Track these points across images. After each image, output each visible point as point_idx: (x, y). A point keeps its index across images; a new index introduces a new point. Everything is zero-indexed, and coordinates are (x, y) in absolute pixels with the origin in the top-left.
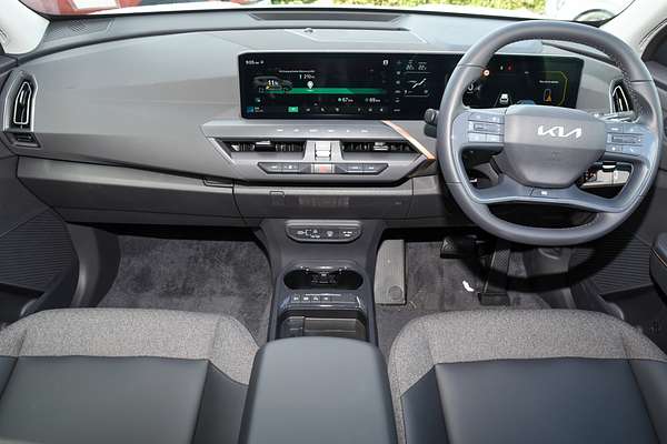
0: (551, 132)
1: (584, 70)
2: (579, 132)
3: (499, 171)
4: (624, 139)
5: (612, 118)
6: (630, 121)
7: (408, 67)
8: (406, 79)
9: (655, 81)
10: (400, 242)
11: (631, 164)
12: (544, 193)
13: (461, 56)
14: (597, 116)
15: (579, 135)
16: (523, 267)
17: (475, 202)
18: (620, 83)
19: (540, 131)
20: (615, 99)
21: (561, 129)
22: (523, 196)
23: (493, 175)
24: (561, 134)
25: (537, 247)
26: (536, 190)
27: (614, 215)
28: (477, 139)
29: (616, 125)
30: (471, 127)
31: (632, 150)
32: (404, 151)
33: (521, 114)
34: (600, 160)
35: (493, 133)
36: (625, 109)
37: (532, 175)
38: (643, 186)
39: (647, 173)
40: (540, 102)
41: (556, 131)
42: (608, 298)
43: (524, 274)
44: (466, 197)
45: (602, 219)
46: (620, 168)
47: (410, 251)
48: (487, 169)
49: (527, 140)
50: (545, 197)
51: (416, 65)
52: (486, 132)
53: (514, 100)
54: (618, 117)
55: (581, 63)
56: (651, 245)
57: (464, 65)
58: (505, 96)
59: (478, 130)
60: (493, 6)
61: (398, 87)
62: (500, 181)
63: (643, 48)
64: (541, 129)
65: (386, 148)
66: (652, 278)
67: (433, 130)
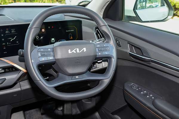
0: (74, 51)
1: (82, 24)
2: (85, 49)
3: (56, 72)
4: (102, 49)
5: (97, 42)
6: (103, 42)
7: (7, 32)
8: (7, 38)
9: (108, 25)
10: (22, 112)
11: (107, 59)
12: (77, 77)
13: (29, 24)
14: (91, 42)
15: (85, 51)
16: (78, 110)
17: (48, 87)
18: (97, 28)
19: (70, 52)
20: (97, 34)
21: (78, 50)
22: (69, 80)
23: (54, 74)
24: (78, 51)
25: (81, 100)
26: (74, 77)
27: (106, 80)
28: (43, 59)
29: (98, 44)
30: (40, 55)
31: (106, 53)
32: (12, 71)
33: (60, 46)
34: (95, 59)
35: (50, 55)
36: (101, 38)
37: (70, 71)
38: (114, 66)
39: (114, 61)
40: (68, 39)
41: (76, 51)
42: (113, 113)
43: (79, 112)
44: (44, 86)
45: (103, 83)
46: (104, 61)
47: (27, 116)
48: (51, 71)
49: (65, 56)
50: (77, 78)
51: (10, 31)
52: (47, 56)
53: (57, 41)
54: (99, 41)
55: (81, 22)
56: (122, 88)
57: (31, 28)
58: (53, 39)
59: (43, 56)
60: (44, 2)
61: (4, 42)
62: (58, 76)
63: (102, 14)
64: (69, 51)
65: (3, 71)
66: (126, 101)
67: (23, 59)
